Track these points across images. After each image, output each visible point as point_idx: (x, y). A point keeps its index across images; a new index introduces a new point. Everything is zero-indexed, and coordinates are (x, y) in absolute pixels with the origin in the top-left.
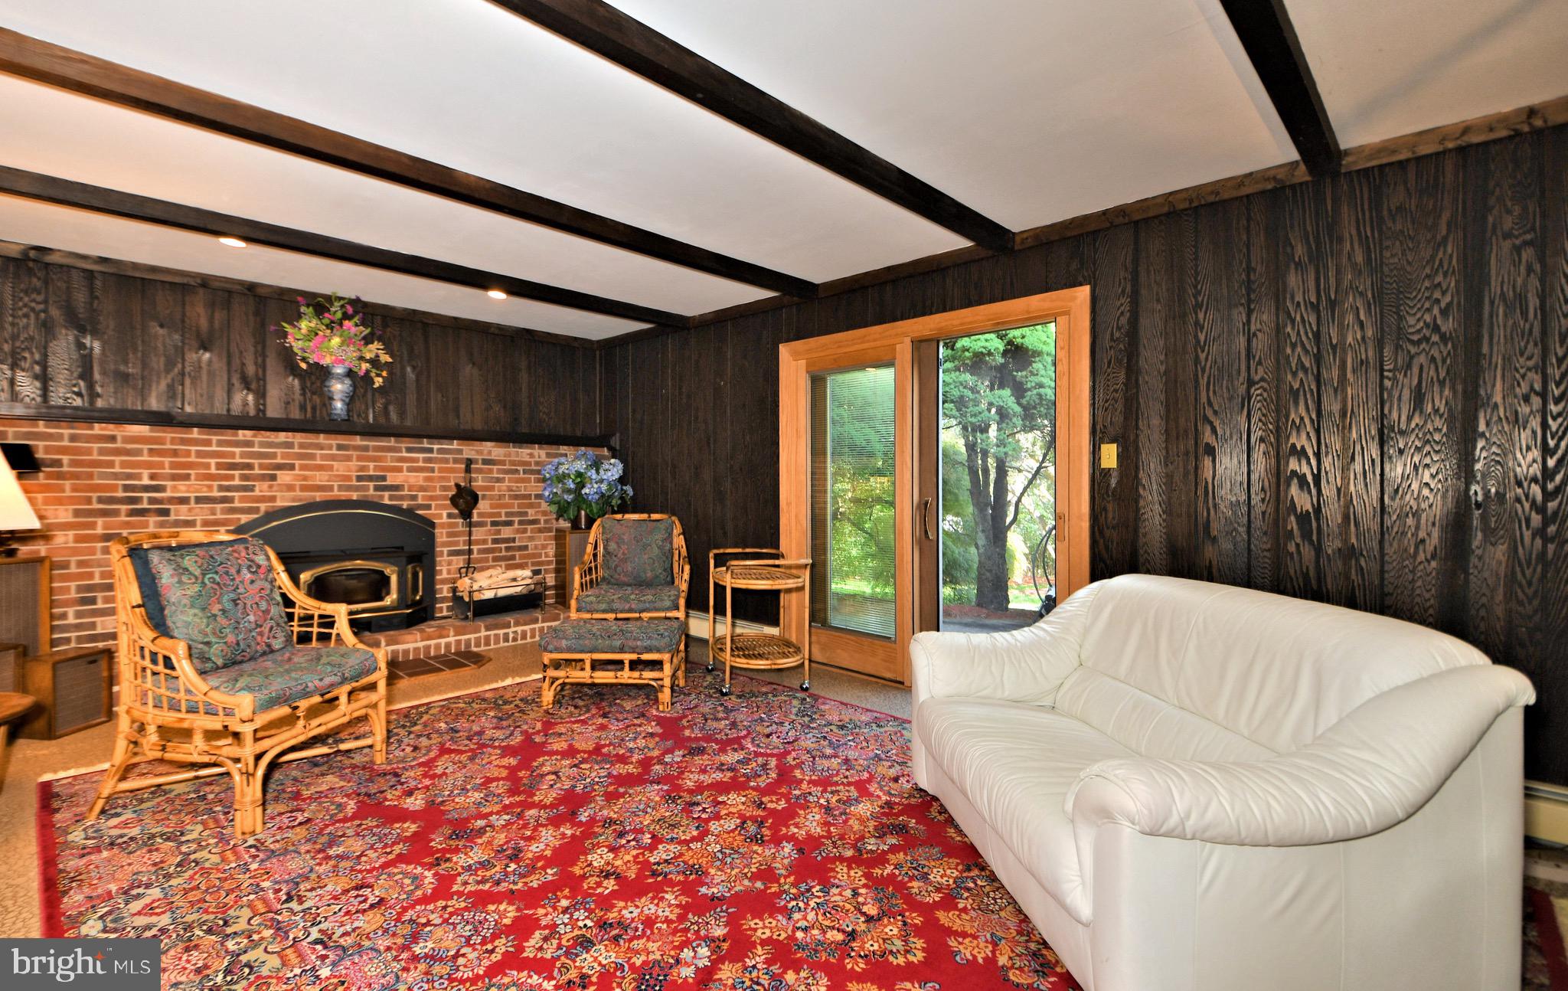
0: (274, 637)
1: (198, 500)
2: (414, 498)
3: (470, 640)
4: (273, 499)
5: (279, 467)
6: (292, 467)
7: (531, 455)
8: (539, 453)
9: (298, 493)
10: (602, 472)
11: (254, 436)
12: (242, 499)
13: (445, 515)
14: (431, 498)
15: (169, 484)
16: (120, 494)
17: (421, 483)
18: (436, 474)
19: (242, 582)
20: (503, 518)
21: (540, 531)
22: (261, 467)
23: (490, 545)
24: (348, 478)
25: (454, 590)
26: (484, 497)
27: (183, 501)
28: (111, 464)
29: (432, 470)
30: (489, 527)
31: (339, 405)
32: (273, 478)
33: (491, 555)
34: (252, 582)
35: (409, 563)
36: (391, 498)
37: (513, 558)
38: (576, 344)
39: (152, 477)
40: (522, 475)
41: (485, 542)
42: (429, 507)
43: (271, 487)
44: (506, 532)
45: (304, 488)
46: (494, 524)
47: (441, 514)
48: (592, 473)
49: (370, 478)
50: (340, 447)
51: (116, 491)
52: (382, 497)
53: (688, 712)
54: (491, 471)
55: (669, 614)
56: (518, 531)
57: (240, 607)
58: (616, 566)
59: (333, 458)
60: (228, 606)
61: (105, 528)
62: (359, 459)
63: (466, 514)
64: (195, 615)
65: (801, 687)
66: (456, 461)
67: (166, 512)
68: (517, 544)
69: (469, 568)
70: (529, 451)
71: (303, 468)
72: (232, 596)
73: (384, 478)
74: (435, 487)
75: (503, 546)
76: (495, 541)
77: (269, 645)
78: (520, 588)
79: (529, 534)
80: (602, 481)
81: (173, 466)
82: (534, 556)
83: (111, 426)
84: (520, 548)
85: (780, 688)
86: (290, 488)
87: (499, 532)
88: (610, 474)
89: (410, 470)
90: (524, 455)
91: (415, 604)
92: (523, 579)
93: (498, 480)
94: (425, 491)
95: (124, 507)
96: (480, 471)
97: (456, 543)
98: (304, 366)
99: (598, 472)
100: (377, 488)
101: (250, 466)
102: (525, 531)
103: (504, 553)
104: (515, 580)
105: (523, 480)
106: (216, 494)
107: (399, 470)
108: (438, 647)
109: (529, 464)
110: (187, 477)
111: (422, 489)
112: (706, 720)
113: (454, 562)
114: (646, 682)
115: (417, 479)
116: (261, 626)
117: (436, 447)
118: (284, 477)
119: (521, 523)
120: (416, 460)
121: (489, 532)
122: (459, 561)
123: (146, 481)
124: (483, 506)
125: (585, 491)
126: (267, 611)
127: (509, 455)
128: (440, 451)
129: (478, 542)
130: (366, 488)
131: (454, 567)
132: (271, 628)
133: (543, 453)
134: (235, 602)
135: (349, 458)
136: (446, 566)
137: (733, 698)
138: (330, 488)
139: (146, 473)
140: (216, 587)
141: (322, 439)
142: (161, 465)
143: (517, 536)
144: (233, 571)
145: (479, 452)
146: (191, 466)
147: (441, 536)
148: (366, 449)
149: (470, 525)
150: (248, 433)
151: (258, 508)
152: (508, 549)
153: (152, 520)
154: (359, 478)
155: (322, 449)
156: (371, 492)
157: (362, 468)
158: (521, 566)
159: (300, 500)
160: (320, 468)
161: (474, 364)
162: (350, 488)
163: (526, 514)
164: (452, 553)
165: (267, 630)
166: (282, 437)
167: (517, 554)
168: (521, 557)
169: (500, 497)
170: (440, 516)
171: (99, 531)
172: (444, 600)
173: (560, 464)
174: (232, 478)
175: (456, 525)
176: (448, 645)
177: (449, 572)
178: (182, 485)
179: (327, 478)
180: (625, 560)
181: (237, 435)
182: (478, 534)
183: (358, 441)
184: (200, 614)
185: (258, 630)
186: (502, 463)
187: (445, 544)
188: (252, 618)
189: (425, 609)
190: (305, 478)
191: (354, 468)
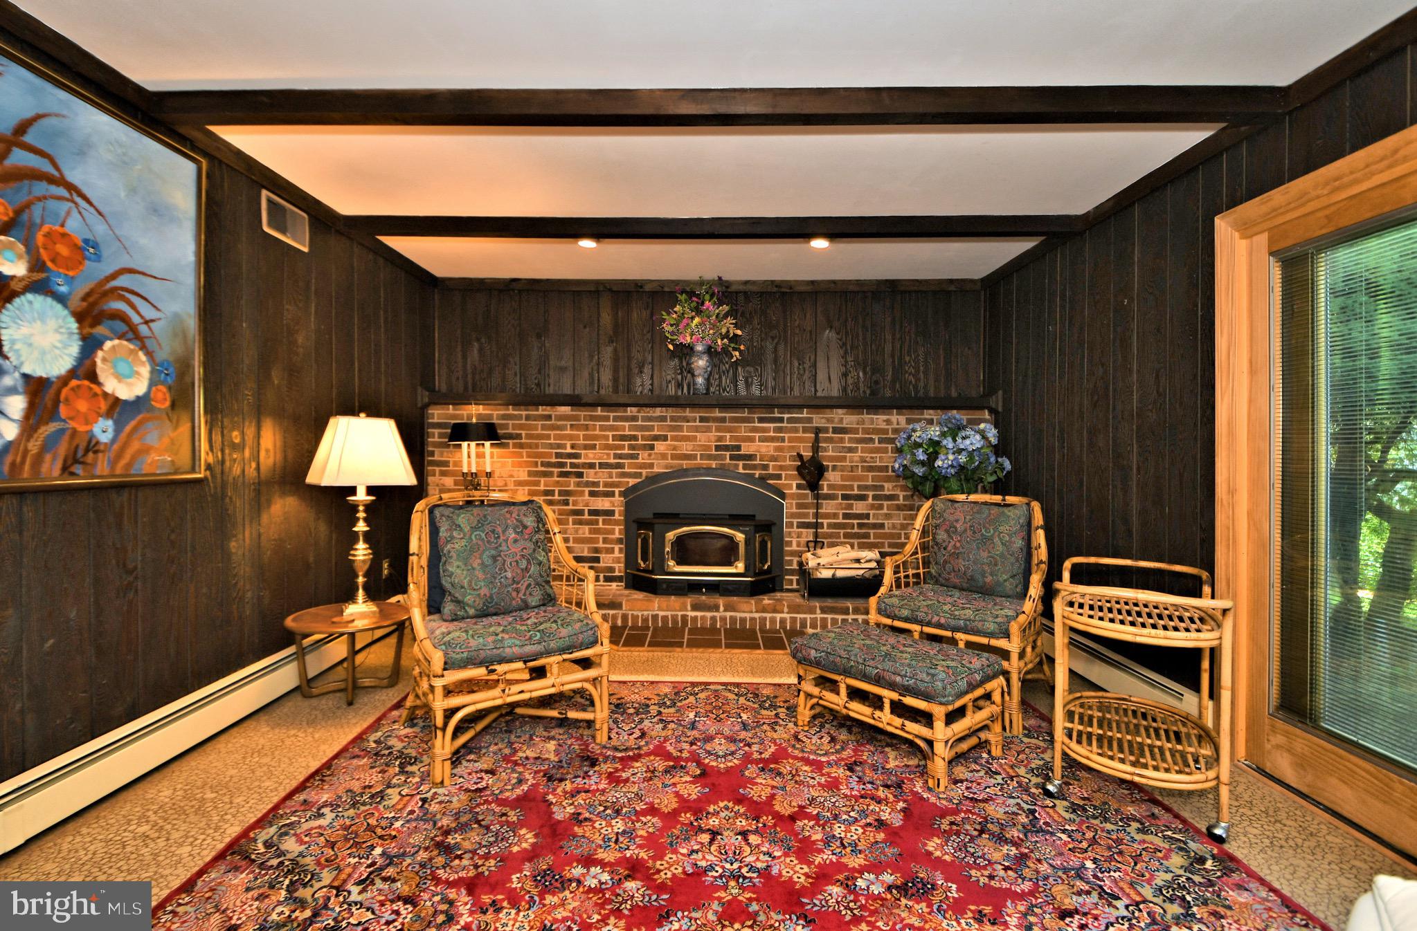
0: (530, 594)
1: (602, 465)
2: (765, 467)
3: (805, 619)
4: (651, 466)
5: (656, 438)
6: (665, 438)
7: (888, 422)
8: (898, 419)
9: (670, 461)
10: (959, 440)
11: (639, 412)
12: (630, 465)
13: (794, 486)
14: (781, 468)
15: (583, 452)
16: (554, 460)
17: (772, 453)
18: (786, 444)
19: (506, 541)
20: (856, 492)
21: (899, 508)
22: (644, 438)
23: (840, 520)
24: (709, 448)
25: (801, 564)
26: (834, 468)
27: (592, 466)
28: (548, 437)
29: (783, 440)
30: (840, 501)
31: (700, 380)
32: (652, 447)
33: (842, 531)
34: (516, 541)
35: (756, 532)
36: (745, 467)
37: (867, 536)
38: (952, 288)
39: (573, 447)
40: (877, 444)
41: (835, 516)
42: (779, 477)
43: (650, 455)
44: (859, 507)
45: (674, 457)
46: (845, 497)
47: (792, 485)
48: (949, 442)
49: (726, 448)
50: (702, 419)
51: (551, 458)
52: (737, 466)
53: (967, 805)
54: (842, 440)
55: (994, 642)
56: (872, 507)
57: (499, 563)
58: (945, 562)
59: (697, 429)
60: (489, 562)
61: (545, 486)
62: (718, 430)
63: (814, 486)
64: (458, 567)
65: (1209, 829)
66: (805, 430)
67: (580, 475)
68: (871, 521)
69: (817, 543)
70: (885, 417)
71: (675, 438)
72: (493, 552)
73: (738, 448)
74: (785, 457)
75: (855, 522)
76: (846, 516)
77: (525, 601)
78: (861, 572)
79: (885, 511)
80: (960, 451)
81: (586, 437)
82: (891, 536)
83: (549, 408)
84: (875, 526)
85: (1167, 817)
86: (664, 456)
87: (850, 507)
88: (967, 442)
89: (762, 440)
90: (880, 421)
91: (763, 572)
92: (867, 561)
93: (850, 450)
94: (776, 460)
95: (556, 470)
96: (830, 440)
97: (806, 515)
98: (671, 347)
99: (955, 441)
100: (732, 458)
101: (635, 438)
102: (881, 507)
103: (856, 530)
104: (858, 561)
105: (878, 450)
106: (612, 461)
107: (752, 440)
108: (773, 620)
109: (885, 431)
110: (593, 447)
111: (774, 459)
112: (981, 832)
113: (804, 535)
114: (910, 737)
115: (767, 448)
116: (518, 583)
117: (786, 416)
118: (660, 447)
119: (875, 497)
120: (767, 430)
121: (840, 506)
122: (808, 535)
123: (569, 450)
124: (832, 477)
125: (939, 463)
126: (527, 570)
127: (863, 422)
128: (790, 420)
129: (827, 516)
130: (722, 458)
131: (803, 540)
132: (529, 585)
133: (902, 419)
134: (494, 558)
135: (708, 430)
136: (795, 538)
137: (1061, 805)
138: (694, 457)
139: (568, 444)
140: (480, 542)
141: (688, 413)
142: (577, 437)
143: (872, 512)
144: (499, 530)
145: (829, 420)
146: (596, 438)
147: (789, 507)
148: (723, 420)
149: (817, 497)
150: (634, 409)
151: (641, 473)
152: (860, 526)
153: (573, 480)
154: (718, 448)
155: (688, 422)
156: (728, 461)
157: (720, 439)
158: (870, 547)
159: (671, 467)
160: (687, 439)
161: (831, 327)
162: (710, 457)
163: (882, 488)
164: (801, 525)
165: (523, 588)
166: (658, 412)
167: (872, 532)
168: (876, 536)
169: (852, 469)
170: (790, 487)
171: (542, 488)
172: (792, 572)
173: (914, 430)
174: (622, 447)
175: (805, 496)
176: (783, 621)
177: (798, 545)
178: (590, 453)
179: (691, 448)
180: (956, 555)
181: (626, 411)
182: (828, 507)
183: (717, 413)
184: (463, 567)
185: (515, 586)
186: (855, 431)
187: (793, 515)
188: (509, 575)
189: (773, 580)
190: (675, 448)
191: (713, 439)
